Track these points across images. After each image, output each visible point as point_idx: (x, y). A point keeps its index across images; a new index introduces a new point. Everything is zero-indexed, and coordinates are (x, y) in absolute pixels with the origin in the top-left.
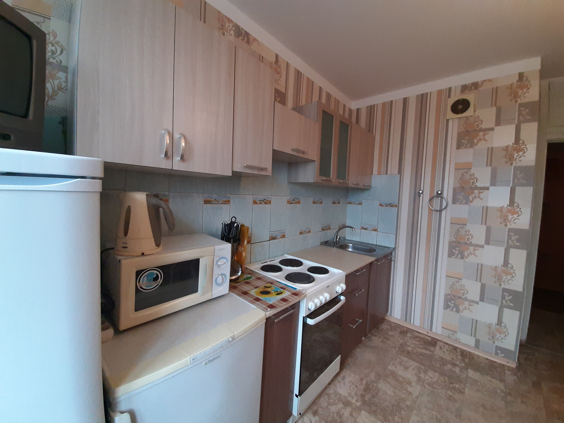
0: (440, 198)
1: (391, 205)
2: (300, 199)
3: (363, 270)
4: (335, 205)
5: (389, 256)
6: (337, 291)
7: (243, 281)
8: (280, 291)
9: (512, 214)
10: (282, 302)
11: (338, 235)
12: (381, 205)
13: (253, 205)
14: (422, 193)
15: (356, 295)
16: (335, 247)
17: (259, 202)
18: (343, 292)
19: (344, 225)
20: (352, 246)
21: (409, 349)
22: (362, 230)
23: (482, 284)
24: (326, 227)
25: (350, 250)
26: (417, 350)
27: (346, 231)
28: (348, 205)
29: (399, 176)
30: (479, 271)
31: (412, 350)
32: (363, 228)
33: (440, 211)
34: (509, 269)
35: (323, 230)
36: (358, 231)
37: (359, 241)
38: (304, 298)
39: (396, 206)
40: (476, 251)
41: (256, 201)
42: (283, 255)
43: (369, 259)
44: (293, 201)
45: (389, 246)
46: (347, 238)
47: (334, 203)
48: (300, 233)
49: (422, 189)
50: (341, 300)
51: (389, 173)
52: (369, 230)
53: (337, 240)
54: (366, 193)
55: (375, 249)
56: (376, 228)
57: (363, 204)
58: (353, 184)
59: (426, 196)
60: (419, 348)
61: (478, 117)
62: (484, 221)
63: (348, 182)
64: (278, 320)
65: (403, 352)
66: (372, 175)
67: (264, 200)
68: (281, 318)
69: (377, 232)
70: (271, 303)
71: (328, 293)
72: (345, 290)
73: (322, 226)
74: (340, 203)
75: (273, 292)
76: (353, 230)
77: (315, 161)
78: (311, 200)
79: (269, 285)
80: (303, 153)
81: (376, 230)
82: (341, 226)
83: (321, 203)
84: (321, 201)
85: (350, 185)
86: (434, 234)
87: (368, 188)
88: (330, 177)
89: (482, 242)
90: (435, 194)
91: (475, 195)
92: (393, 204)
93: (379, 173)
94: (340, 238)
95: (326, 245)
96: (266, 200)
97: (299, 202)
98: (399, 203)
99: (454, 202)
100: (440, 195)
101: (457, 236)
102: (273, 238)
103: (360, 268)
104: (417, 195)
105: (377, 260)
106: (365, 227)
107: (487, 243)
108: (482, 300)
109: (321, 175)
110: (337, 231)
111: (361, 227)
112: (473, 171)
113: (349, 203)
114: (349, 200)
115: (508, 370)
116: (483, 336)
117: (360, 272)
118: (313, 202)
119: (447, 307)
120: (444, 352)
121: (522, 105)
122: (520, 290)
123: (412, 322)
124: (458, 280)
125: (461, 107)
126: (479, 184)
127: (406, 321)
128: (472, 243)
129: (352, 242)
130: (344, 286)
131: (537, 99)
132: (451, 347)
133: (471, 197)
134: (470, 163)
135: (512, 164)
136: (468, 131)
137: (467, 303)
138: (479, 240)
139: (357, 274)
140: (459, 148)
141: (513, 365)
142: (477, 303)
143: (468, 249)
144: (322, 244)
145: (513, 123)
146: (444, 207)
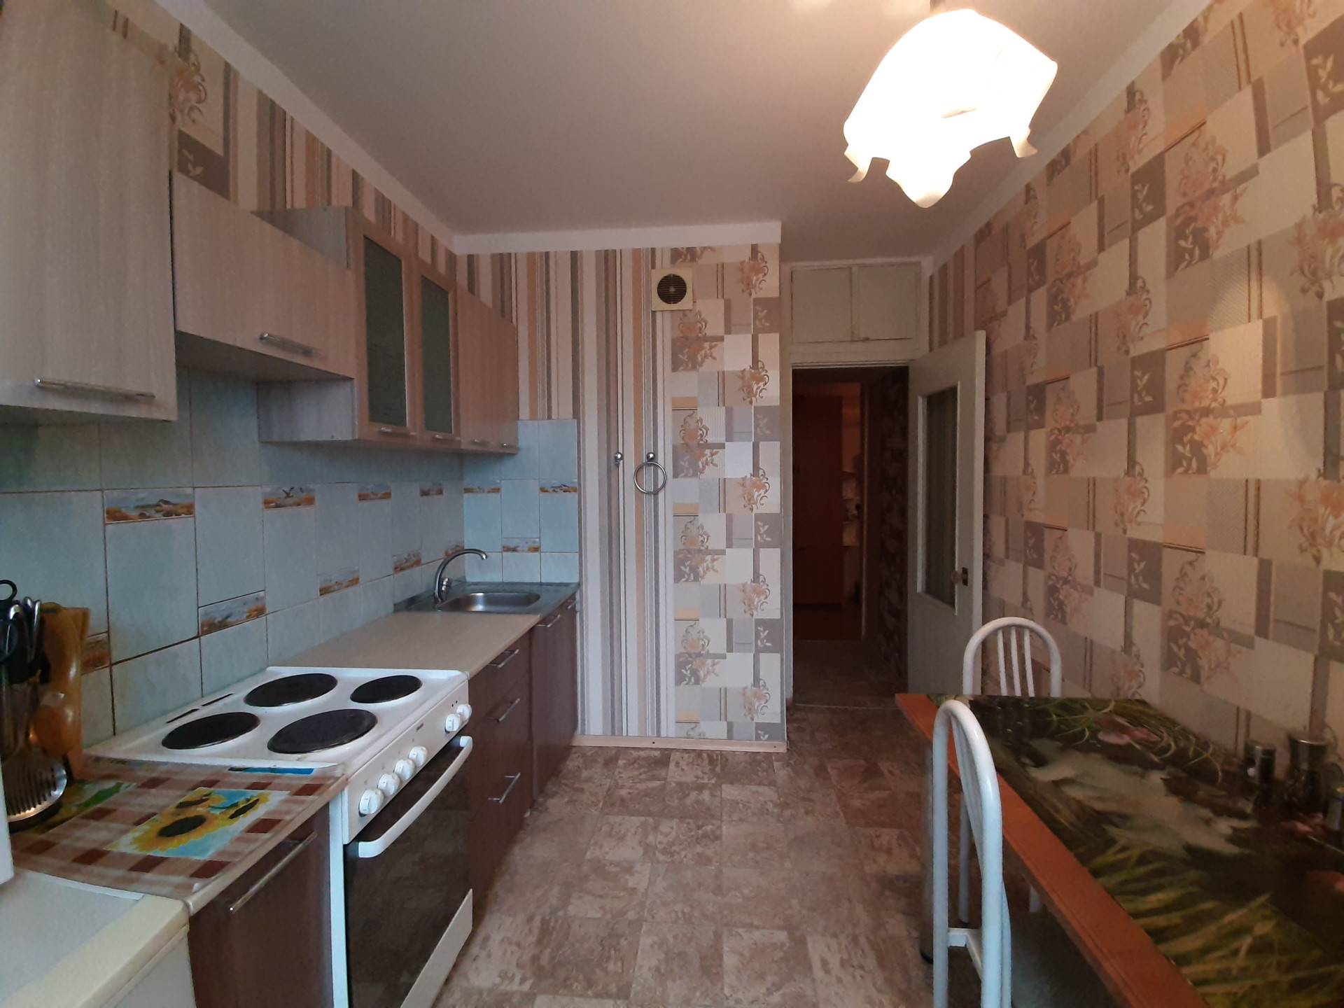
0: (652, 468)
1: (565, 489)
2: (313, 490)
3: (514, 651)
4: (429, 498)
5: (570, 603)
6: (448, 730)
7: (78, 813)
8: (248, 800)
9: (758, 490)
10: (253, 835)
11: (443, 577)
12: (543, 490)
13: (105, 525)
14: (622, 458)
15: (501, 720)
16: (439, 609)
17: (135, 513)
18: (465, 727)
19: (458, 549)
20: (484, 596)
21: (624, 792)
22: (504, 553)
23: (727, 620)
24: (407, 562)
25: (480, 607)
26: (637, 789)
27: (466, 561)
28: (466, 495)
29: (576, 421)
30: (722, 598)
31: (630, 793)
32: (507, 549)
33: (656, 493)
34: (762, 584)
35: (399, 568)
36: (495, 557)
37: (500, 580)
38: (343, 790)
39: (575, 490)
40: (715, 563)
41: (120, 512)
42: (262, 670)
43: (524, 622)
44: (288, 499)
45: (566, 581)
46: (469, 579)
47: (425, 493)
48: (320, 591)
49: (621, 451)
50: (463, 748)
51: (554, 416)
52: (523, 551)
53: (443, 589)
54: (508, 464)
55: (539, 593)
56: (538, 545)
57: (503, 490)
58: (474, 443)
59: (629, 465)
60: (641, 781)
61: (700, 313)
62: (722, 506)
63: (458, 438)
64: (243, 901)
65: (613, 805)
66: (518, 419)
67: (158, 505)
68: (253, 889)
69: (540, 552)
70: (206, 857)
71: (420, 745)
72: (471, 718)
73: (396, 559)
74: (444, 492)
75: (217, 812)
76: (482, 558)
77: (351, 379)
78: (353, 489)
79: (203, 790)
80: (307, 352)
81: (536, 549)
82: (450, 552)
83: (387, 496)
84: (384, 492)
85: (465, 445)
86: (648, 541)
87: (508, 451)
88: (402, 421)
89: (723, 545)
90: (645, 460)
91: (707, 459)
92: (569, 485)
93: (533, 417)
94: (449, 582)
95: (410, 610)
96: (166, 502)
97: (310, 501)
98: (580, 484)
99: (675, 476)
100: (652, 461)
101: (685, 539)
102: (211, 627)
103: (506, 650)
104: (613, 463)
105: (544, 620)
106: (512, 546)
107: (729, 545)
108: (730, 650)
109: (373, 418)
110: (439, 568)
111: (504, 547)
112: (700, 413)
113: (468, 490)
114: (467, 483)
115: (777, 761)
116: (736, 714)
117: (507, 660)
118: (359, 496)
119: (680, 679)
120: (683, 770)
121: (757, 302)
122: (778, 616)
123: (624, 734)
124: (693, 623)
125: (672, 290)
126: (711, 439)
127: (613, 733)
128: (709, 548)
129: (483, 587)
130: (465, 710)
131: (776, 294)
132: (693, 755)
133: (700, 463)
134: (694, 399)
135: (751, 402)
136: (687, 338)
137: (709, 662)
138: (717, 540)
139: (500, 666)
140: (675, 369)
141: (782, 748)
142: (724, 657)
143: (703, 560)
144: (398, 608)
145: (748, 332)
146: (660, 484)
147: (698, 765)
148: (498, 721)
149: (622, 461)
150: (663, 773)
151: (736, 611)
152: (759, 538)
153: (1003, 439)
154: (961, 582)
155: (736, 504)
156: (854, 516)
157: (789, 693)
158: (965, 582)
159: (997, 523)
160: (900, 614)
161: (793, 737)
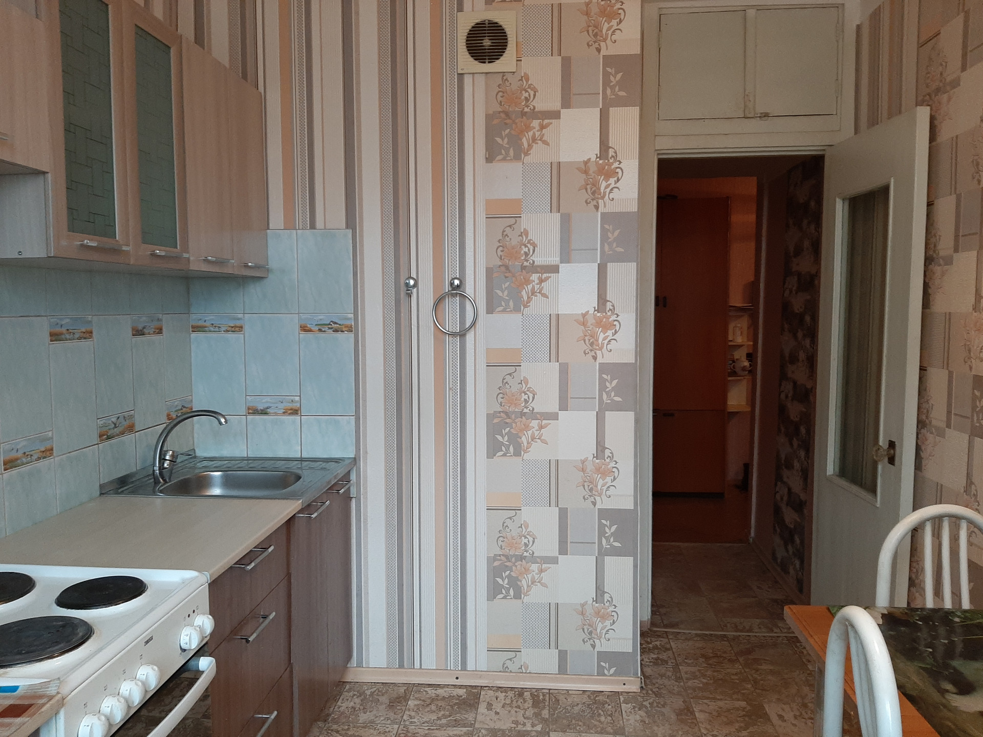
0: (458, 298)
1: (337, 328)
3: (267, 548)
4: (144, 338)
5: (343, 486)
6: (184, 646)
9: (605, 331)
11: (165, 449)
12: (304, 329)
14: (415, 285)
15: (251, 639)
16: (161, 492)
18: (207, 643)
19: (184, 407)
20: (222, 476)
22: (250, 417)
23: (560, 509)
24: (115, 426)
25: (217, 491)
27: (196, 426)
28: (193, 335)
29: (350, 232)
30: (553, 479)
32: (255, 411)
33: (462, 335)
34: (608, 460)
35: (105, 436)
36: (238, 421)
37: (245, 454)
38: (57, 713)
39: (350, 330)
40: (544, 431)
43: (281, 510)
45: (338, 455)
46: (200, 453)
47: (138, 332)
49: (414, 275)
50: (203, 672)
51: (319, 223)
52: (276, 414)
53: (166, 465)
54: (254, 292)
55: (299, 472)
56: (298, 405)
57: (247, 328)
58: (207, 260)
59: (425, 295)
60: (439, 728)
61: (526, 77)
62: (554, 352)
63: (185, 255)
66: (268, 228)
69: (301, 416)
71: (150, 663)
72: (212, 634)
73: (100, 422)
74: (164, 330)
76: (220, 423)
77: (44, 173)
78: (43, 326)
81: (295, 412)
82: (175, 415)
83: (87, 335)
84: (83, 330)
85: (197, 266)
87: (257, 274)
88: (108, 230)
89: (554, 406)
90: (447, 288)
91: (534, 287)
92: (340, 322)
93: (290, 225)
94: (172, 456)
95: (121, 493)
98: (356, 319)
99: (490, 310)
100: (457, 290)
101: (502, 398)
103: (257, 546)
104: (403, 292)
105: (307, 508)
106: (261, 407)
107: (564, 406)
108: (563, 551)
109: (72, 228)
110: (161, 435)
111: (249, 409)
112: (525, 222)
113: (197, 329)
114: (194, 318)
115: (626, 702)
116: (572, 641)
117: (258, 560)
118: (52, 335)
119: (494, 591)
120: (497, 713)
121: (609, 60)
122: (630, 506)
123: (417, 665)
124: (512, 513)
125: (487, 42)
126: (539, 259)
127: (401, 666)
128: (535, 411)
129: (220, 463)
130: (205, 623)
131: (637, 50)
132: (511, 694)
133: (524, 293)
134: (518, 202)
135: (597, 207)
136: (507, 114)
137: (534, 567)
138: (547, 400)
139: (249, 567)
140: (489, 159)
141: (633, 686)
142: (554, 561)
143: (527, 428)
144: (105, 490)
145: (595, 105)
146: (468, 323)
147: (518, 707)
148: (248, 641)
149: (415, 290)
150: (470, 717)
151: (573, 497)
152: (605, 396)
153: (949, 261)
154: (886, 460)
155: (573, 350)
156: (744, 369)
157: (646, 614)
158: (892, 460)
159: (938, 378)
160: (802, 506)
161: (648, 671)
